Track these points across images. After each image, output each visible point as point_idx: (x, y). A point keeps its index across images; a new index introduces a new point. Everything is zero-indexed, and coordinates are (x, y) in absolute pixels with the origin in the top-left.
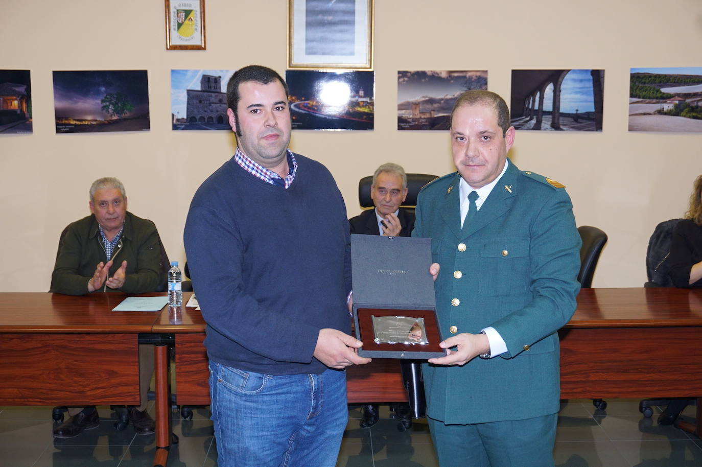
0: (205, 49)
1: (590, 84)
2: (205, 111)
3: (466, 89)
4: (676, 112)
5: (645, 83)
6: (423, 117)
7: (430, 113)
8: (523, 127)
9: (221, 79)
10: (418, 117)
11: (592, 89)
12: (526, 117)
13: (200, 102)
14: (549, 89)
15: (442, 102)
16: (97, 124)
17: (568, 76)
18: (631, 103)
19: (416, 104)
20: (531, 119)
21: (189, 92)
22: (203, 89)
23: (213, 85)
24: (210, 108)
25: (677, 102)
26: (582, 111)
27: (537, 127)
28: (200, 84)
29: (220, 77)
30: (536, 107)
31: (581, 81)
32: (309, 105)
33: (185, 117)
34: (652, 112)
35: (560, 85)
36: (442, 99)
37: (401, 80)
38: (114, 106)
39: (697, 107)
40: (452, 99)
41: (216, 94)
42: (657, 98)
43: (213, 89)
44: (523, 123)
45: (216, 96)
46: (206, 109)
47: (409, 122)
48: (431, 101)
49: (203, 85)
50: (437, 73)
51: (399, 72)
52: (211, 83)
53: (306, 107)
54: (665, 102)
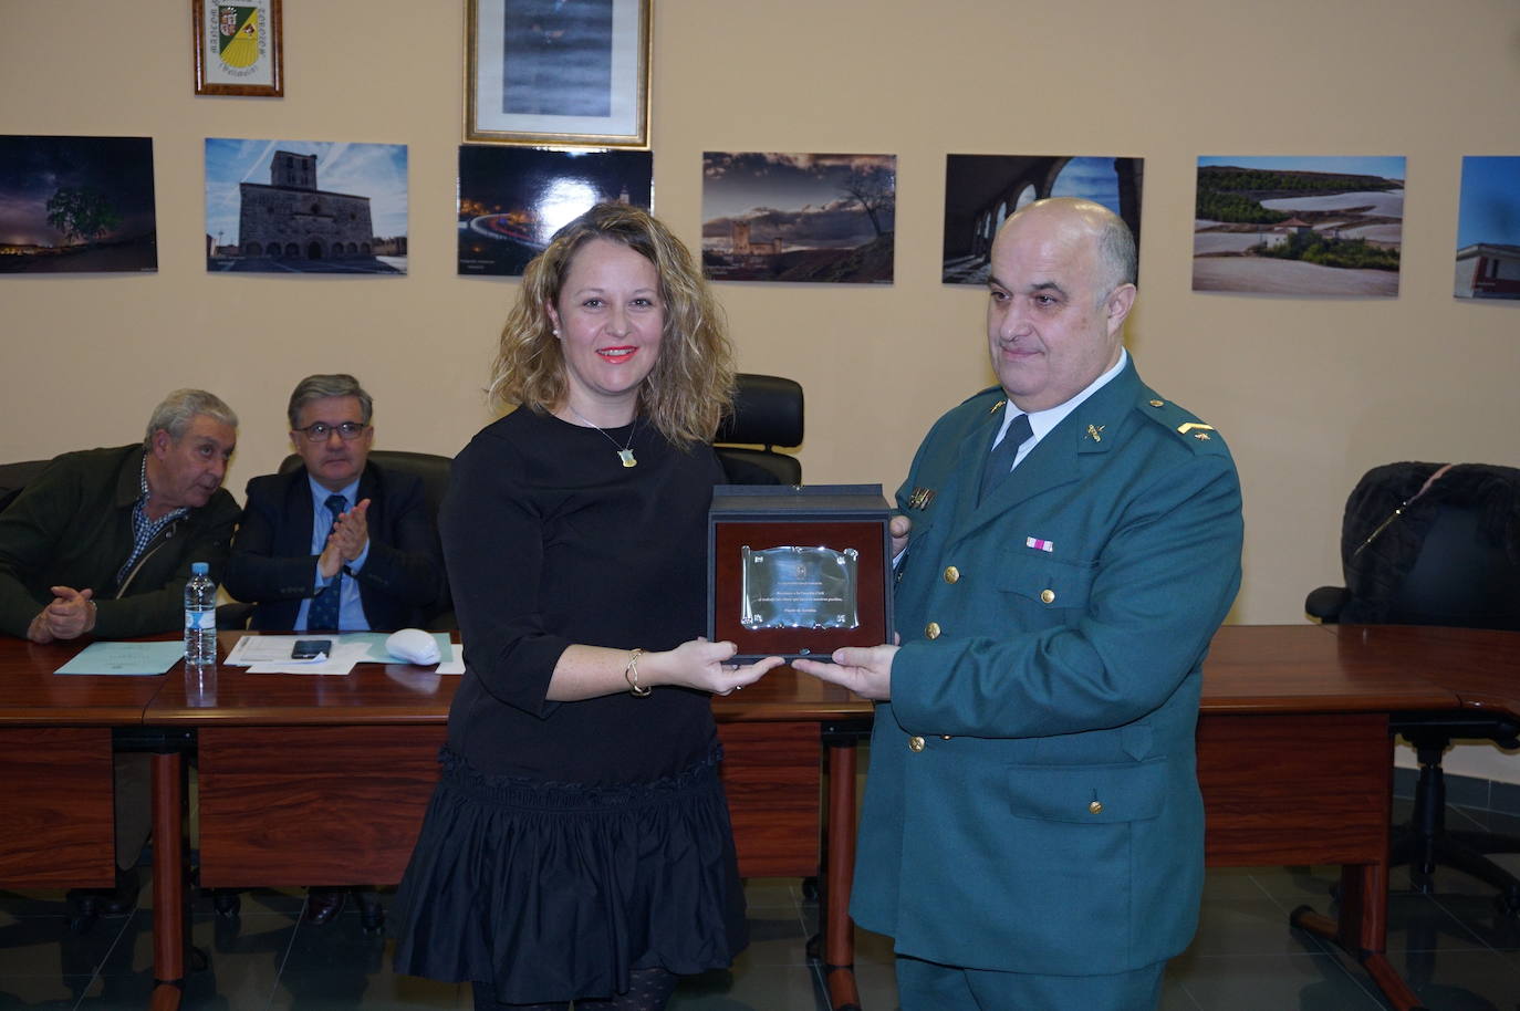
0: (280, 94)
1: (1114, 189)
2: (281, 231)
3: (847, 194)
4: (1293, 251)
5: (1228, 189)
6: (756, 252)
7: (773, 245)
8: (970, 278)
9: (317, 162)
10: (747, 251)
11: (1117, 199)
12: (976, 258)
13: (271, 210)
15: (799, 220)
16: (37, 255)
17: (1067, 171)
18: (1197, 232)
19: (743, 225)
21: (246, 188)
22: (277, 183)
23: (299, 174)
24: (293, 223)
25: (1295, 230)
28: (269, 172)
29: (314, 157)
31: (1094, 181)
32: (510, 223)
33: (236, 243)
34: (1243, 250)
35: (1050, 189)
36: (797, 215)
37: (711, 172)
38: (76, 214)
39: (1337, 241)
40: (818, 215)
41: (307, 194)
42: (1253, 221)
43: (299, 184)
44: (971, 268)
45: (305, 199)
46: (282, 226)
47: (727, 264)
48: (774, 219)
49: (276, 174)
50: (788, 159)
51: (707, 155)
52: (294, 169)
53: (503, 226)
54: (1270, 230)
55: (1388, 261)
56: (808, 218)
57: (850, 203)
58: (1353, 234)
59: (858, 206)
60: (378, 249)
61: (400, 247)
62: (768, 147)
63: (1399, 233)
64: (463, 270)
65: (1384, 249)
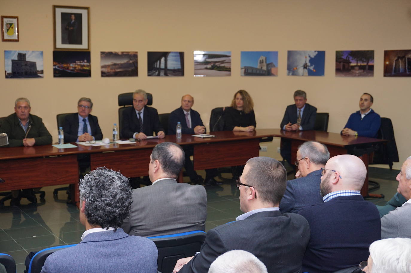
0: (17, 41)
1: (179, 58)
4: (212, 68)
6: (112, 71)
7: (115, 70)
8: (153, 75)
10: (110, 71)
12: (154, 71)
13: (17, 65)
14: (163, 60)
17: (170, 54)
18: (195, 65)
19: (109, 66)
20: (156, 71)
21: (13, 61)
22: (18, 60)
24: (22, 68)
25: (213, 64)
26: (176, 68)
27: (159, 75)
29: (26, 54)
30: (158, 66)
33: (11, 72)
34: (203, 68)
35: (167, 58)
36: (119, 64)
39: (220, 66)
42: (205, 63)
43: (23, 59)
44: (153, 73)
45: (24, 63)
46: (20, 68)
47: (106, 74)
48: (115, 64)
49: (18, 58)
51: (101, 52)
52: (22, 56)
53: (62, 67)
54: (208, 65)
55: (229, 70)
56: (122, 64)
57: (129, 61)
58: (222, 65)
59: (131, 62)
60: (38, 72)
61: (42, 72)
62: (113, 50)
63: (230, 65)
64: (55, 76)
65: (228, 67)
